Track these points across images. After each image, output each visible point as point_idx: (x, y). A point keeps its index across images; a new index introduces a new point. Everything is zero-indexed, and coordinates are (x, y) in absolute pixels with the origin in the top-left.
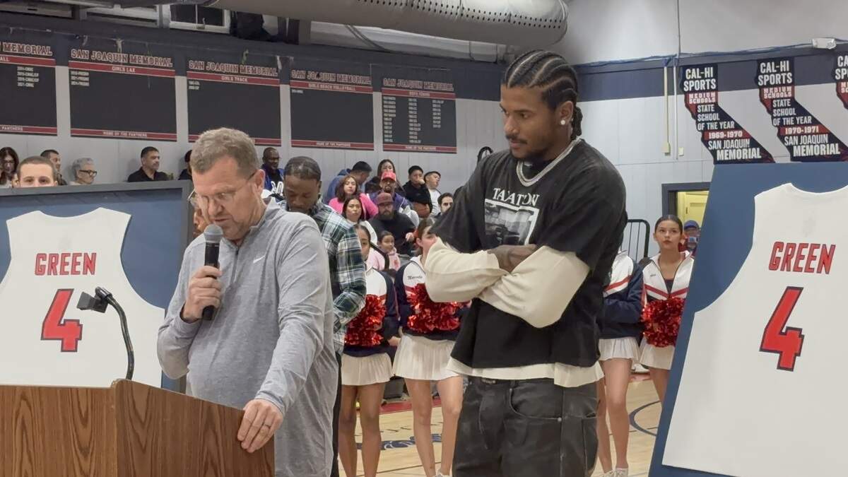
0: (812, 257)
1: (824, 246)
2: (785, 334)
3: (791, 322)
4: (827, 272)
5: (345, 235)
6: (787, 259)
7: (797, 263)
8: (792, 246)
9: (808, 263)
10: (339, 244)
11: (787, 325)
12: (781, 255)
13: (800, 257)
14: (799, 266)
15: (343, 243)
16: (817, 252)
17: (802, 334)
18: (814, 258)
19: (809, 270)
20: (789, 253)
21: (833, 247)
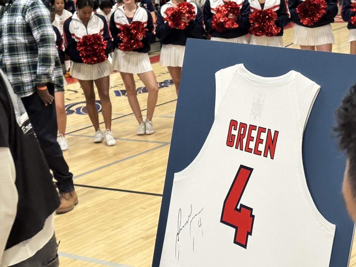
0: (259, 141)
1: (269, 130)
2: (239, 210)
3: (245, 201)
4: (272, 158)
5: (28, 10)
6: (241, 137)
7: (248, 144)
8: (243, 125)
9: (257, 146)
10: (26, 16)
11: (241, 202)
12: (235, 133)
13: (250, 139)
14: (250, 147)
15: (29, 14)
16: (264, 136)
17: (253, 214)
18: (261, 141)
19: (258, 153)
20: (242, 133)
21: (276, 133)
